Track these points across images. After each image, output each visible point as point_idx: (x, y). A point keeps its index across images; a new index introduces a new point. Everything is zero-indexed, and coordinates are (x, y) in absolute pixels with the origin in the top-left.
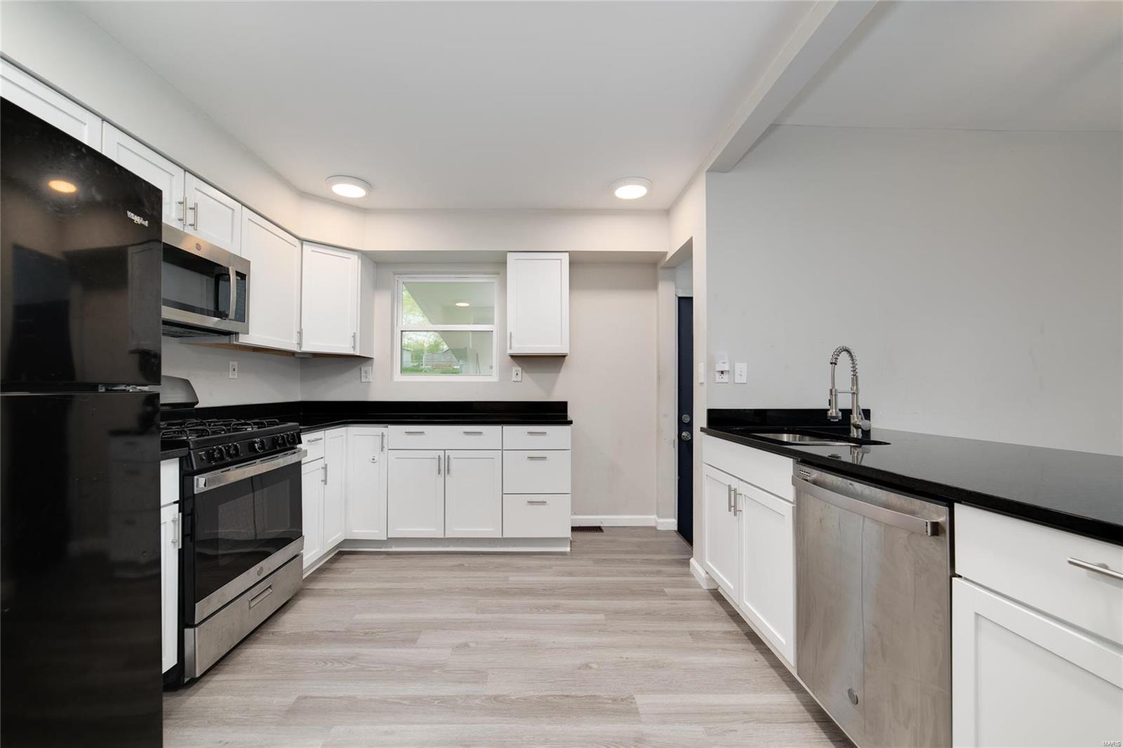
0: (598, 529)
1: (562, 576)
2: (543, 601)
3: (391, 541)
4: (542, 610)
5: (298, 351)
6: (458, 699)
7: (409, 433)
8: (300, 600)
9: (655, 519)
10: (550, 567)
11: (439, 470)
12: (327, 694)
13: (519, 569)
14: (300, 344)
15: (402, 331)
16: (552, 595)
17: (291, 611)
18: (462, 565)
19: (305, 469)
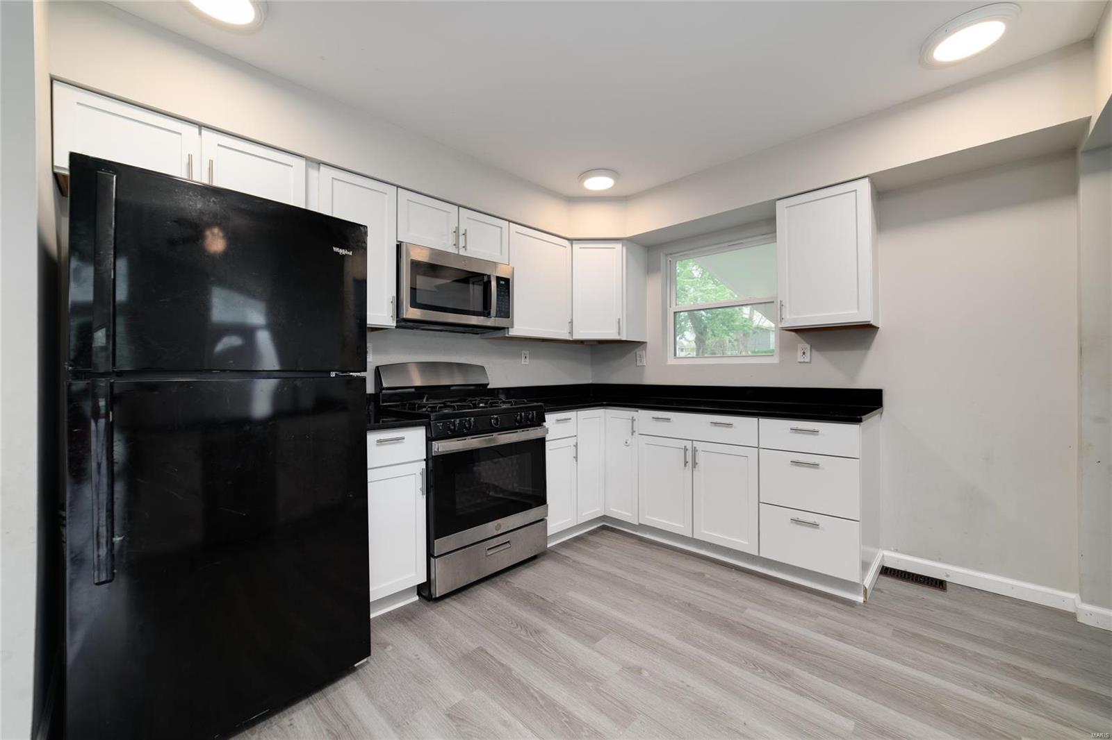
0: (939, 584)
1: (825, 634)
2: (770, 659)
3: (642, 527)
4: (760, 670)
5: (571, 339)
6: (585, 729)
7: (657, 419)
8: (544, 560)
9: (1074, 600)
10: (815, 615)
11: (686, 463)
12: (497, 656)
13: (768, 603)
14: (571, 333)
15: (675, 313)
16: (791, 656)
17: (531, 568)
18: (703, 574)
19: (548, 445)
